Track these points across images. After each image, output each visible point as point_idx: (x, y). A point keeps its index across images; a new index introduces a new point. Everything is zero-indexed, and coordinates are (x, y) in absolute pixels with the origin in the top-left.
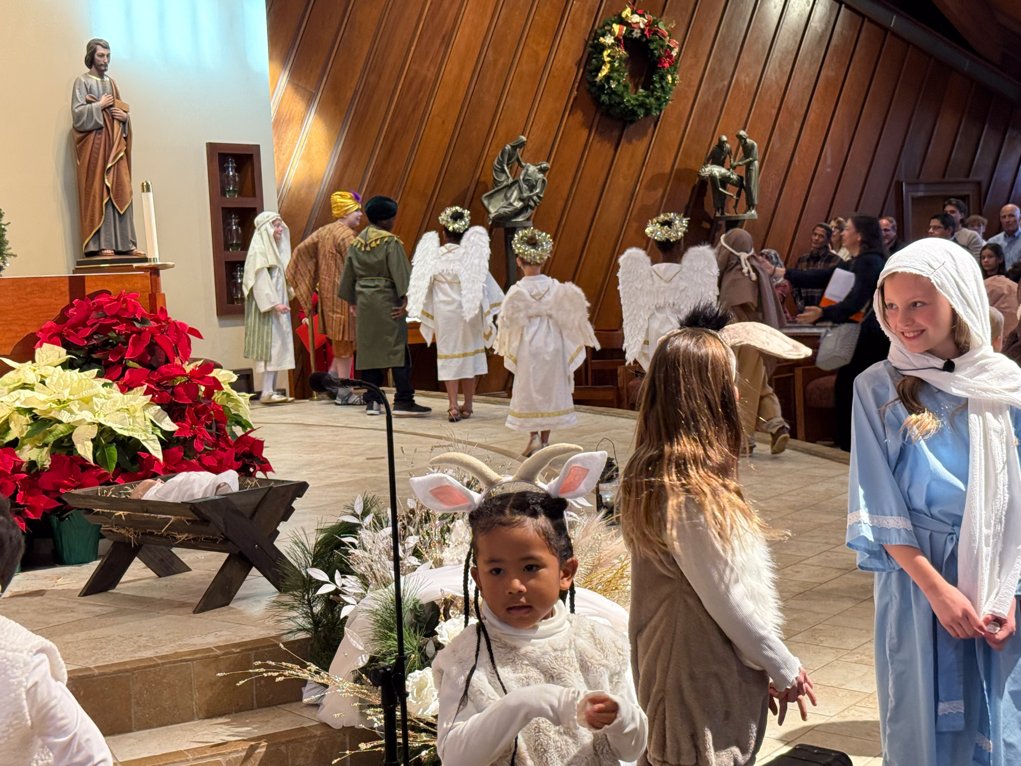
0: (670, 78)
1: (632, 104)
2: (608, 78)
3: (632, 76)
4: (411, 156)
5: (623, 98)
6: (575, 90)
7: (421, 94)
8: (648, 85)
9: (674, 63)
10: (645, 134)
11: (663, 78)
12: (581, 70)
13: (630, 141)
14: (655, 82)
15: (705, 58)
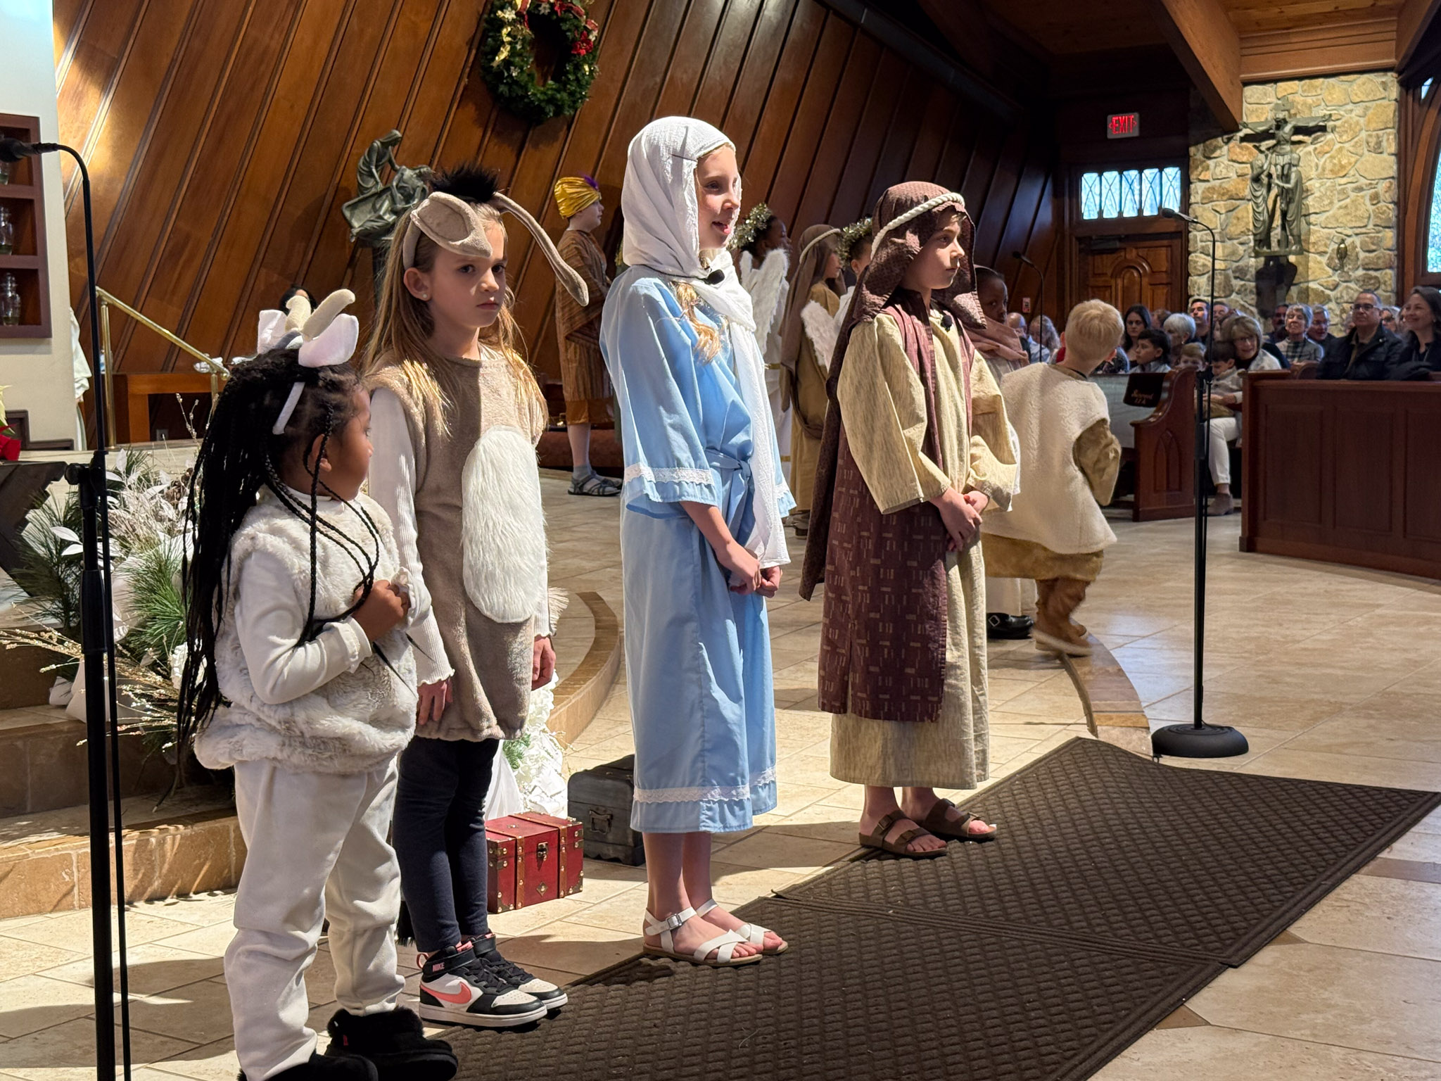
0: (586, 68)
1: (539, 99)
2: (507, 63)
3: (539, 62)
4: (248, 150)
5: (527, 91)
6: (466, 75)
7: (263, 68)
8: (559, 76)
9: (593, 49)
10: (555, 139)
11: (578, 67)
12: (474, 52)
13: (536, 146)
14: (568, 72)
15: (632, 47)
